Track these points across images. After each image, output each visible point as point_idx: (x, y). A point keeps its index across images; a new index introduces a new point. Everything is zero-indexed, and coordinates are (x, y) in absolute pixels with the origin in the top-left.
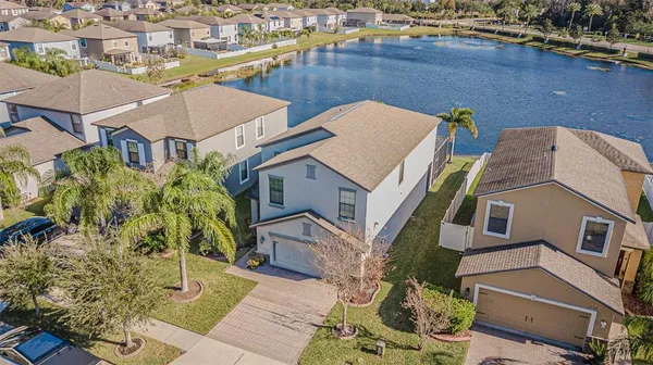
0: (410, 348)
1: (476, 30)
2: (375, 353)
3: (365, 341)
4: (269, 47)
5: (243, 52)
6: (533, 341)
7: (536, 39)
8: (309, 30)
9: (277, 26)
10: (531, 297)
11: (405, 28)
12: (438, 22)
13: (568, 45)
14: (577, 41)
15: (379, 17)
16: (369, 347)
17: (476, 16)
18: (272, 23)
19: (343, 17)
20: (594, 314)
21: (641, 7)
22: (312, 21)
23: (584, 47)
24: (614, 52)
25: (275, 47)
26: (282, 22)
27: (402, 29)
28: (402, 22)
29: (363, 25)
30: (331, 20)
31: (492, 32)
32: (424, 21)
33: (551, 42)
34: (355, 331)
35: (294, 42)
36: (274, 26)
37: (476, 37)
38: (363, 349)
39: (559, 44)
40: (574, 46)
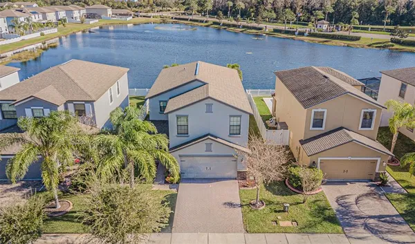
0: (298, 203)
1: (176, 18)
2: (284, 211)
3: (273, 207)
4: (38, 34)
5: (18, 39)
6: (350, 182)
7: (215, 23)
8: (62, 21)
9: (37, 19)
10: (349, 158)
11: (129, 18)
12: (149, 14)
13: (234, 26)
14: (239, 23)
15: (110, 11)
16: (277, 209)
17: (169, 10)
18: (33, 16)
19: (84, 12)
20: (379, 159)
21: (263, 3)
22: (62, 15)
23: (244, 27)
24: (260, 29)
25: (42, 34)
26: (40, 16)
27: (128, 19)
28: (127, 15)
29: (100, 17)
30: (76, 14)
31: (187, 20)
32: (141, 14)
33: (224, 25)
34: (263, 203)
35: (55, 30)
36: (35, 19)
37: (176, 23)
38: (276, 211)
39: (229, 26)
40: (239, 27)
